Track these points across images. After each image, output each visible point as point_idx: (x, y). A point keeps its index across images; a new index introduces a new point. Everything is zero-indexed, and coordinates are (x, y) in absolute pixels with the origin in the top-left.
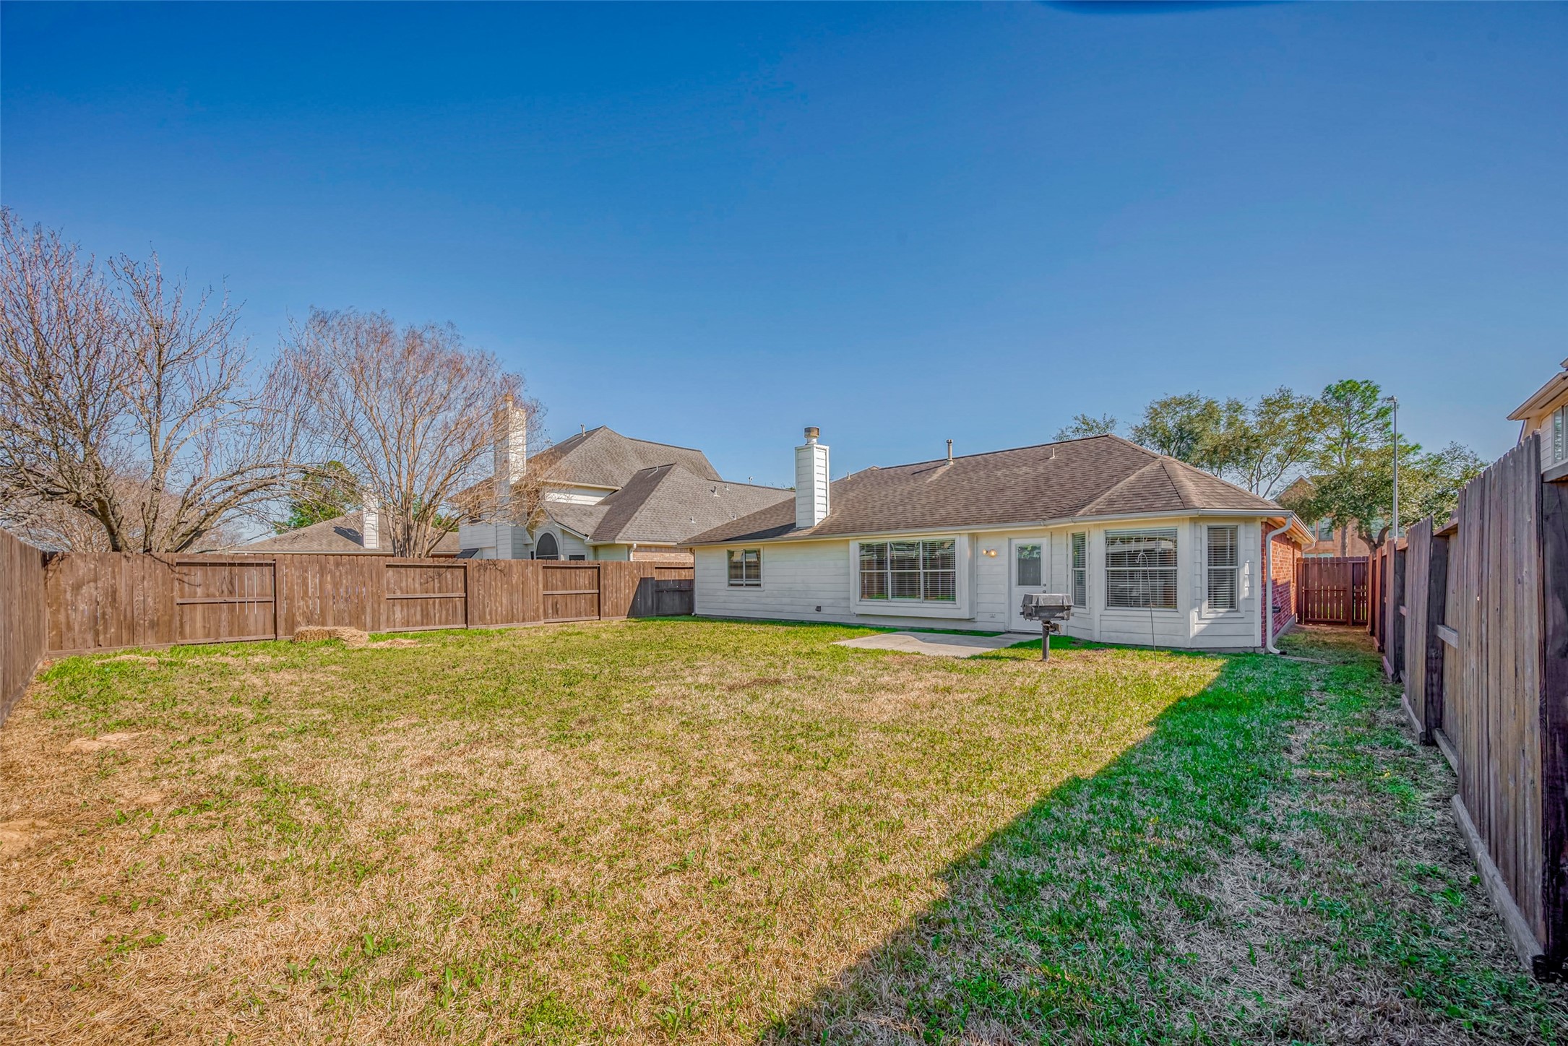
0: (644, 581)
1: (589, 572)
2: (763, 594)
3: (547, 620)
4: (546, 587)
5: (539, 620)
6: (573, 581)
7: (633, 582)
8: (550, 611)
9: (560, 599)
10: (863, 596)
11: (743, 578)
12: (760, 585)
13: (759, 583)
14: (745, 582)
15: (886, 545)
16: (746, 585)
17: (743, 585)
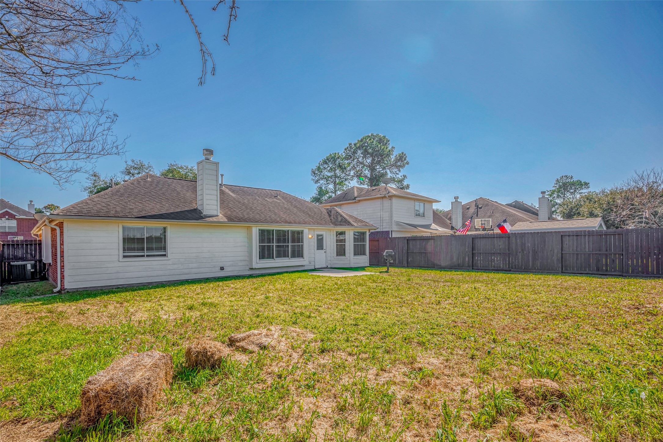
2: (170, 262)
10: (260, 259)
11: (144, 250)
12: (165, 255)
13: (164, 253)
14: (146, 254)
15: (273, 231)
16: (147, 256)
17: (143, 256)
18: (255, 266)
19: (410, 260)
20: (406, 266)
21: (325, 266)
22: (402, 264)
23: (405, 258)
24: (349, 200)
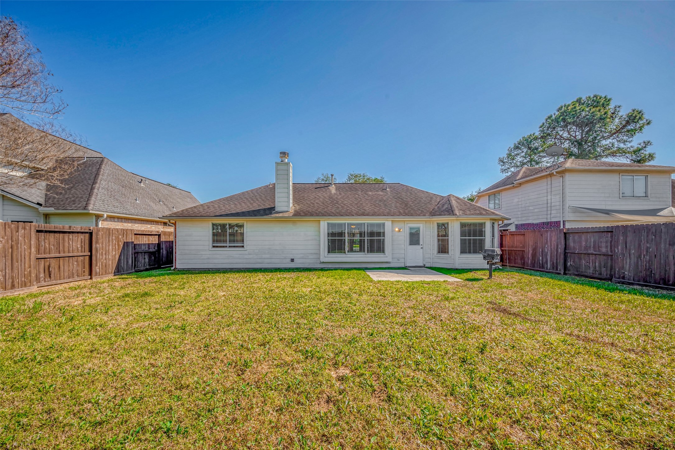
0: (126, 244)
1: (82, 236)
2: (246, 252)
3: (39, 284)
4: (38, 251)
5: (31, 284)
6: (66, 244)
7: (118, 245)
8: (42, 275)
9: (53, 263)
10: (329, 252)
11: (227, 242)
12: (243, 246)
13: (242, 245)
14: (228, 245)
15: (345, 224)
16: (229, 247)
17: (226, 247)
18: (323, 260)
19: (569, 264)
20: (562, 272)
21: (422, 265)
22: (557, 269)
23: (562, 261)
24: (507, 185)
